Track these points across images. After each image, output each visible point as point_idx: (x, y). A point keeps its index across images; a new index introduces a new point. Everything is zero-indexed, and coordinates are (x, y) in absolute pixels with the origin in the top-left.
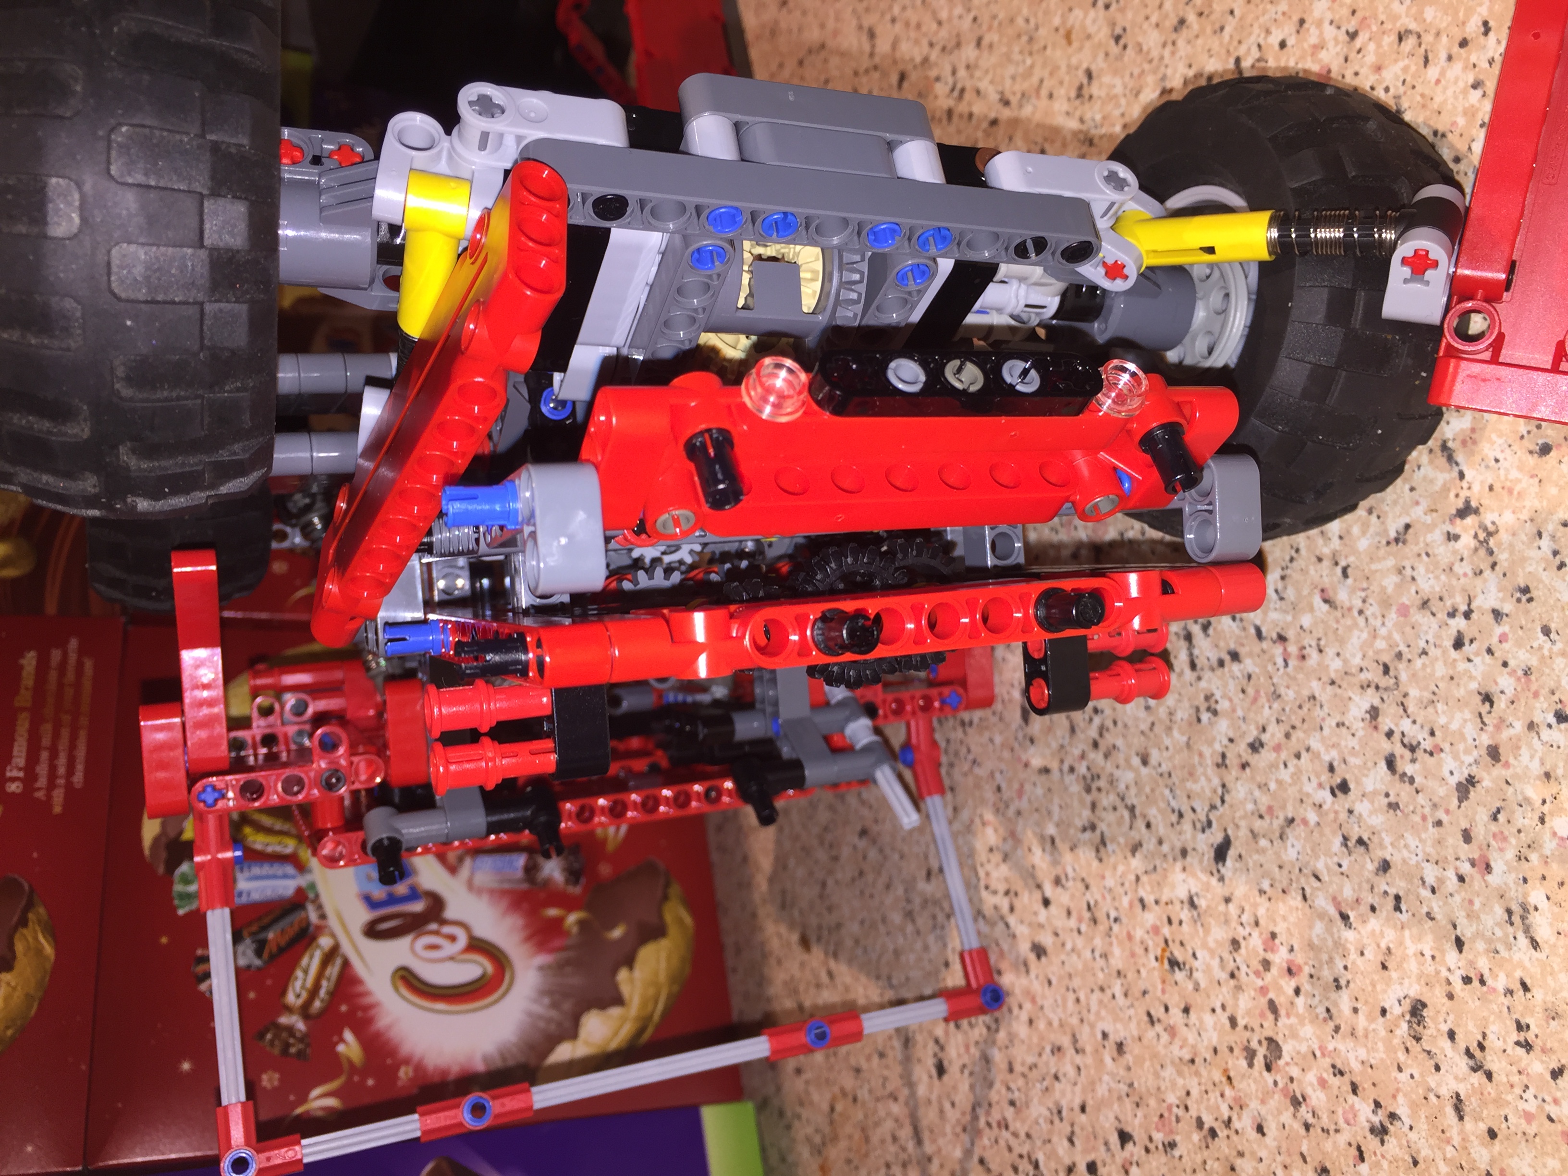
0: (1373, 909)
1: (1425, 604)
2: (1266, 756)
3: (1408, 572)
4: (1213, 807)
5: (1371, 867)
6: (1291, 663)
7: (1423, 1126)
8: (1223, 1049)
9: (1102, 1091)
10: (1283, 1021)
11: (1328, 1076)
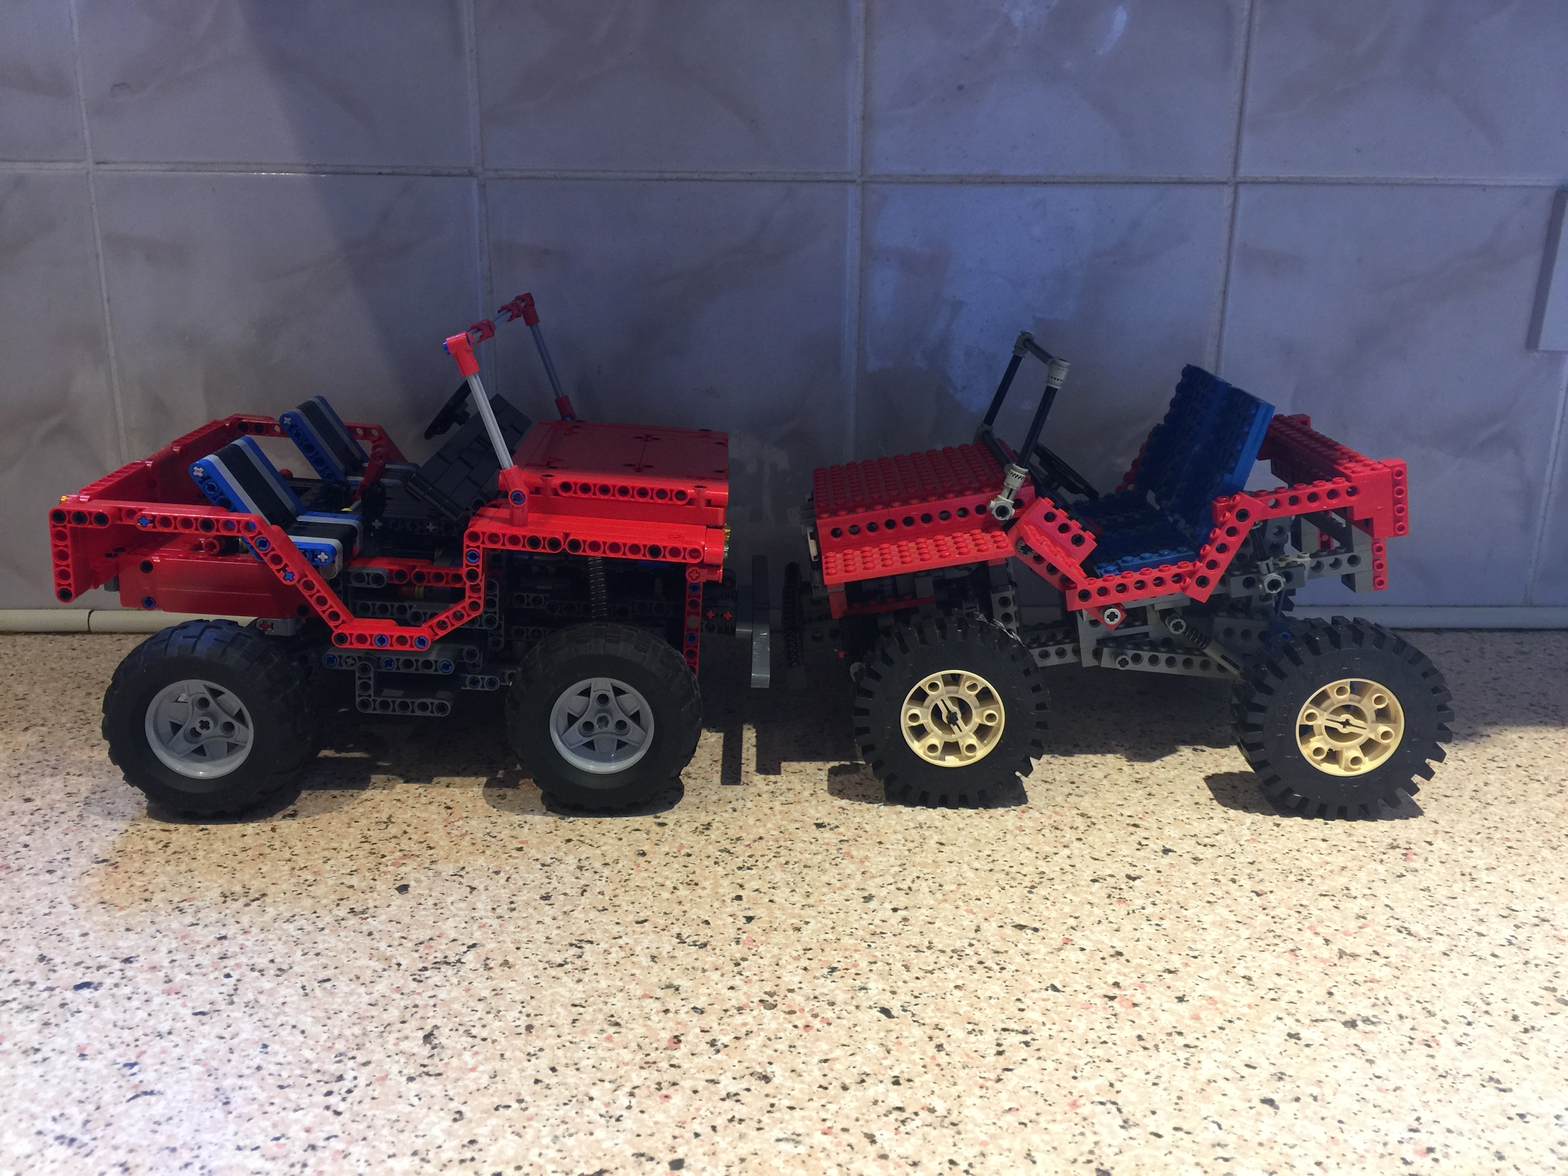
0: (825, 1075)
1: (983, 1155)
2: (931, 1050)
3: (1007, 1153)
4: (913, 1015)
5: (847, 1082)
6: (981, 1081)
7: (709, 1063)
8: (779, 981)
9: (778, 913)
10: (783, 1015)
11: (748, 1028)
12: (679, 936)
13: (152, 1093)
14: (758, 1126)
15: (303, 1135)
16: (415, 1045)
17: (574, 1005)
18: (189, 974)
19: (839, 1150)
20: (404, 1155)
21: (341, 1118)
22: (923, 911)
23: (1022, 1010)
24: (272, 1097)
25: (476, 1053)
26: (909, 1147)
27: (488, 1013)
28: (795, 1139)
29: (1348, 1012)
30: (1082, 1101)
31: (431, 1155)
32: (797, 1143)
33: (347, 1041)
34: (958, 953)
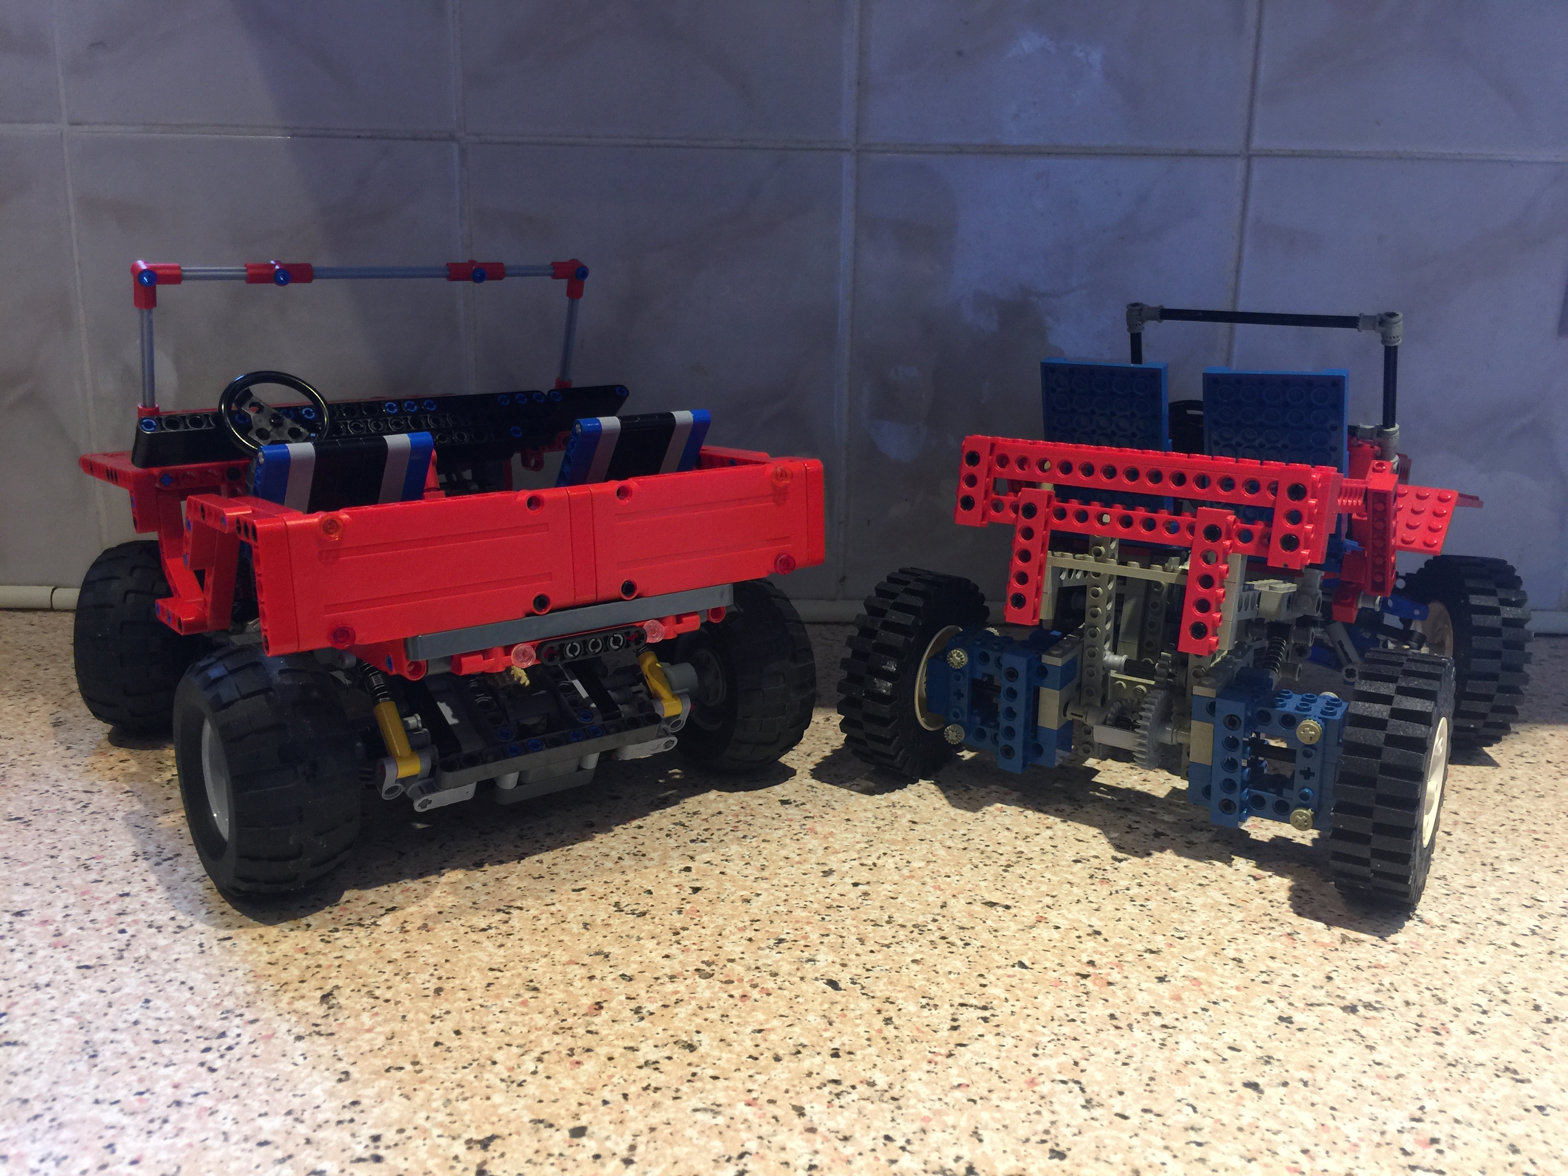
0: (757, 1046)
1: (924, 1131)
2: (878, 1023)
3: (951, 1130)
4: (863, 988)
5: (781, 1053)
6: (930, 1056)
7: (631, 1030)
8: (719, 951)
9: (728, 885)
10: (719, 984)
11: (678, 996)
12: (617, 904)
13: (15, 1044)
14: (674, 1095)
15: (170, 1091)
16: (312, 1007)
17: (492, 969)
18: (81, 928)
19: (763, 1121)
20: (277, 1114)
21: (214, 1075)
22: (887, 886)
23: (985, 986)
24: (144, 1052)
25: (377, 1014)
26: (841, 1121)
27: (396, 974)
28: (715, 1110)
29: (1348, 997)
30: (1041, 1079)
31: (306, 1115)
32: (716, 1113)
33: (237, 998)
34: (921, 928)
